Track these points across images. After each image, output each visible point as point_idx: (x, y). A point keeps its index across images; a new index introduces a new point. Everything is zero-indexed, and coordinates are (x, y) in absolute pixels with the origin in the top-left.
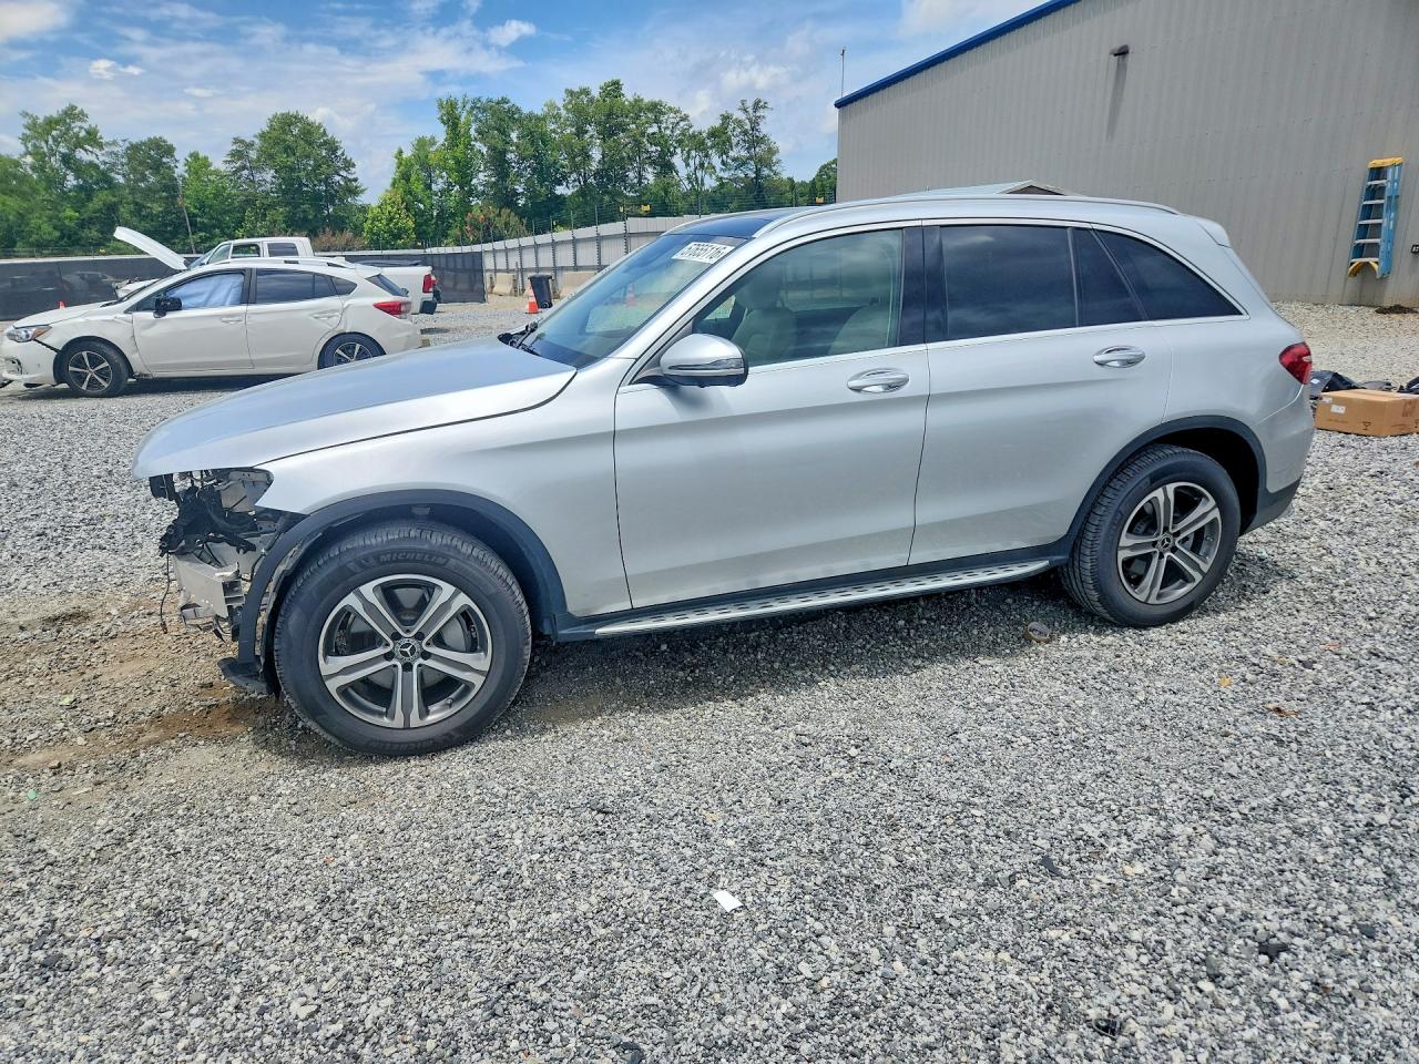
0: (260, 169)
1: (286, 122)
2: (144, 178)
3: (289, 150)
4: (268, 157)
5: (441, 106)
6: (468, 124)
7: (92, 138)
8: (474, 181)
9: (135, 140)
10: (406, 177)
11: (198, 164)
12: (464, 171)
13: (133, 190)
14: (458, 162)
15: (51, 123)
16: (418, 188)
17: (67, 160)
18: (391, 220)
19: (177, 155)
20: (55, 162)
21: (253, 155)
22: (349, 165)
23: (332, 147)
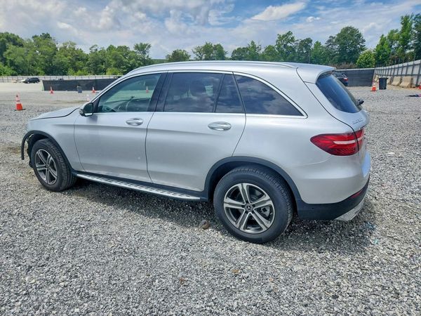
0: (335, 45)
1: (347, 29)
2: (302, 50)
3: (345, 38)
4: (338, 40)
5: (402, 18)
6: (411, 24)
7: (292, 40)
8: (409, 43)
9: (303, 39)
10: (382, 44)
11: (318, 44)
12: (405, 41)
13: (299, 53)
14: (404, 37)
15: (284, 36)
16: (386, 47)
17: (285, 46)
18: (366, 59)
19: (313, 43)
20: (282, 46)
21: (334, 40)
22: (364, 41)
23: (359, 36)
